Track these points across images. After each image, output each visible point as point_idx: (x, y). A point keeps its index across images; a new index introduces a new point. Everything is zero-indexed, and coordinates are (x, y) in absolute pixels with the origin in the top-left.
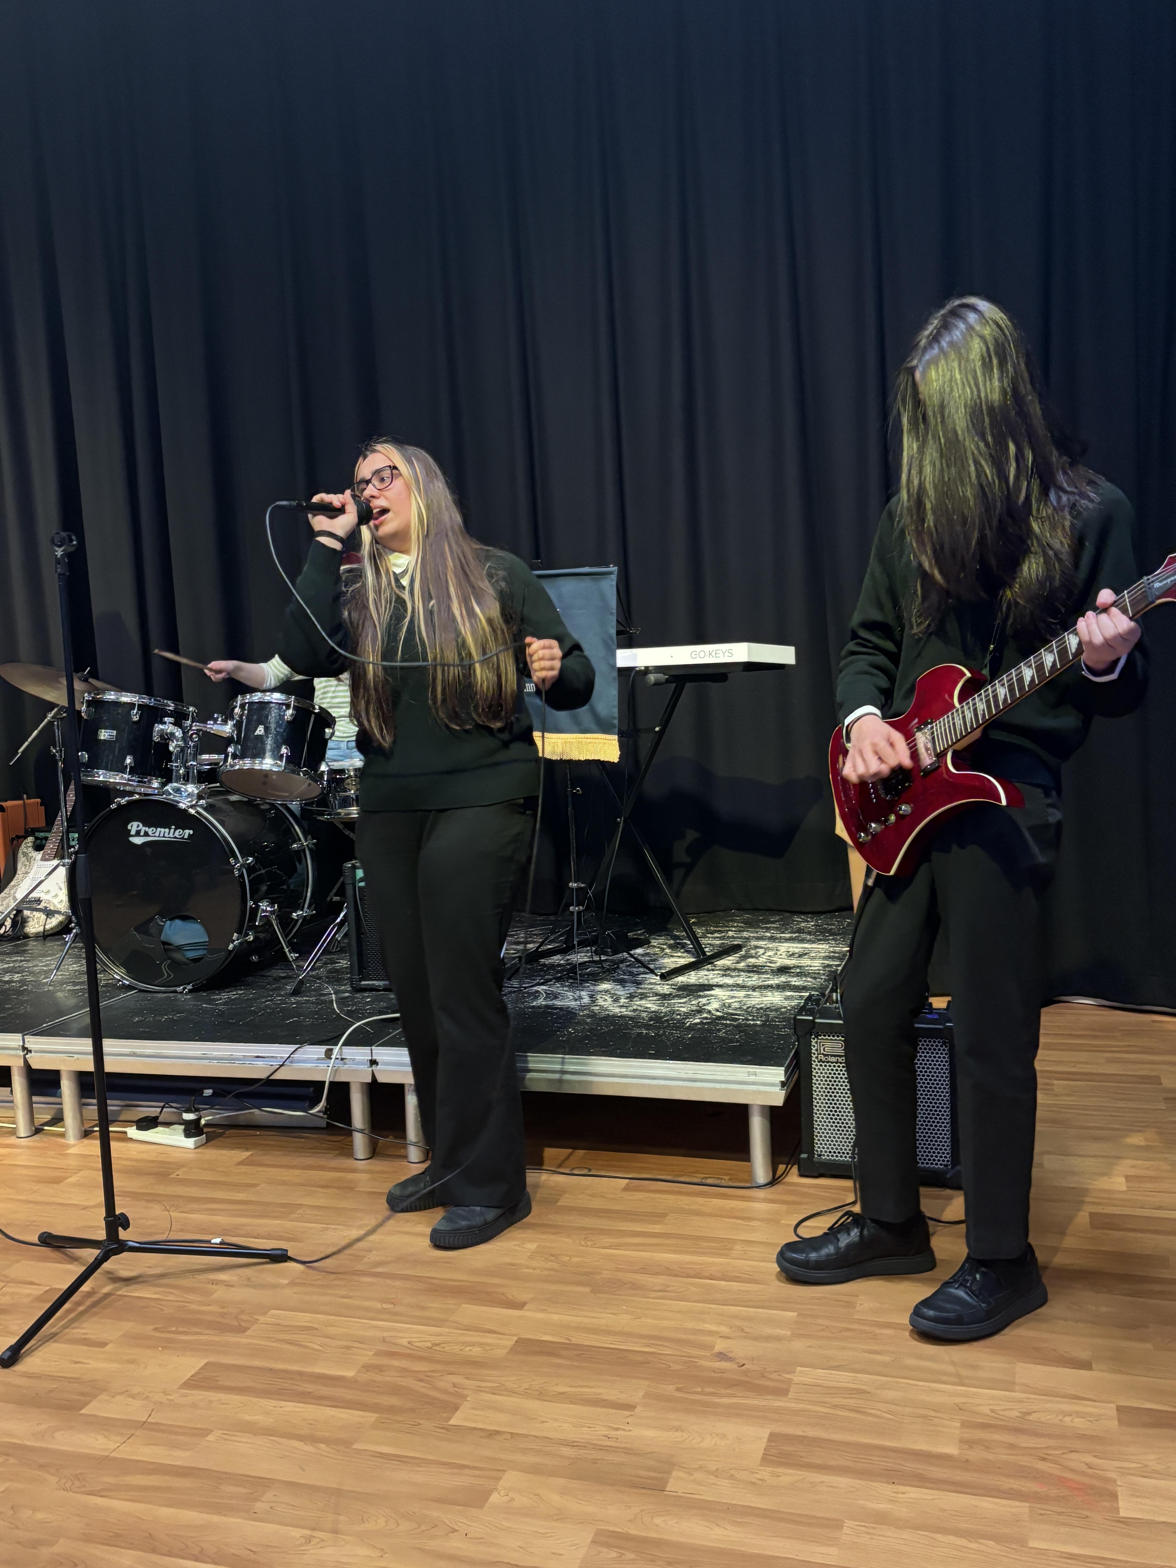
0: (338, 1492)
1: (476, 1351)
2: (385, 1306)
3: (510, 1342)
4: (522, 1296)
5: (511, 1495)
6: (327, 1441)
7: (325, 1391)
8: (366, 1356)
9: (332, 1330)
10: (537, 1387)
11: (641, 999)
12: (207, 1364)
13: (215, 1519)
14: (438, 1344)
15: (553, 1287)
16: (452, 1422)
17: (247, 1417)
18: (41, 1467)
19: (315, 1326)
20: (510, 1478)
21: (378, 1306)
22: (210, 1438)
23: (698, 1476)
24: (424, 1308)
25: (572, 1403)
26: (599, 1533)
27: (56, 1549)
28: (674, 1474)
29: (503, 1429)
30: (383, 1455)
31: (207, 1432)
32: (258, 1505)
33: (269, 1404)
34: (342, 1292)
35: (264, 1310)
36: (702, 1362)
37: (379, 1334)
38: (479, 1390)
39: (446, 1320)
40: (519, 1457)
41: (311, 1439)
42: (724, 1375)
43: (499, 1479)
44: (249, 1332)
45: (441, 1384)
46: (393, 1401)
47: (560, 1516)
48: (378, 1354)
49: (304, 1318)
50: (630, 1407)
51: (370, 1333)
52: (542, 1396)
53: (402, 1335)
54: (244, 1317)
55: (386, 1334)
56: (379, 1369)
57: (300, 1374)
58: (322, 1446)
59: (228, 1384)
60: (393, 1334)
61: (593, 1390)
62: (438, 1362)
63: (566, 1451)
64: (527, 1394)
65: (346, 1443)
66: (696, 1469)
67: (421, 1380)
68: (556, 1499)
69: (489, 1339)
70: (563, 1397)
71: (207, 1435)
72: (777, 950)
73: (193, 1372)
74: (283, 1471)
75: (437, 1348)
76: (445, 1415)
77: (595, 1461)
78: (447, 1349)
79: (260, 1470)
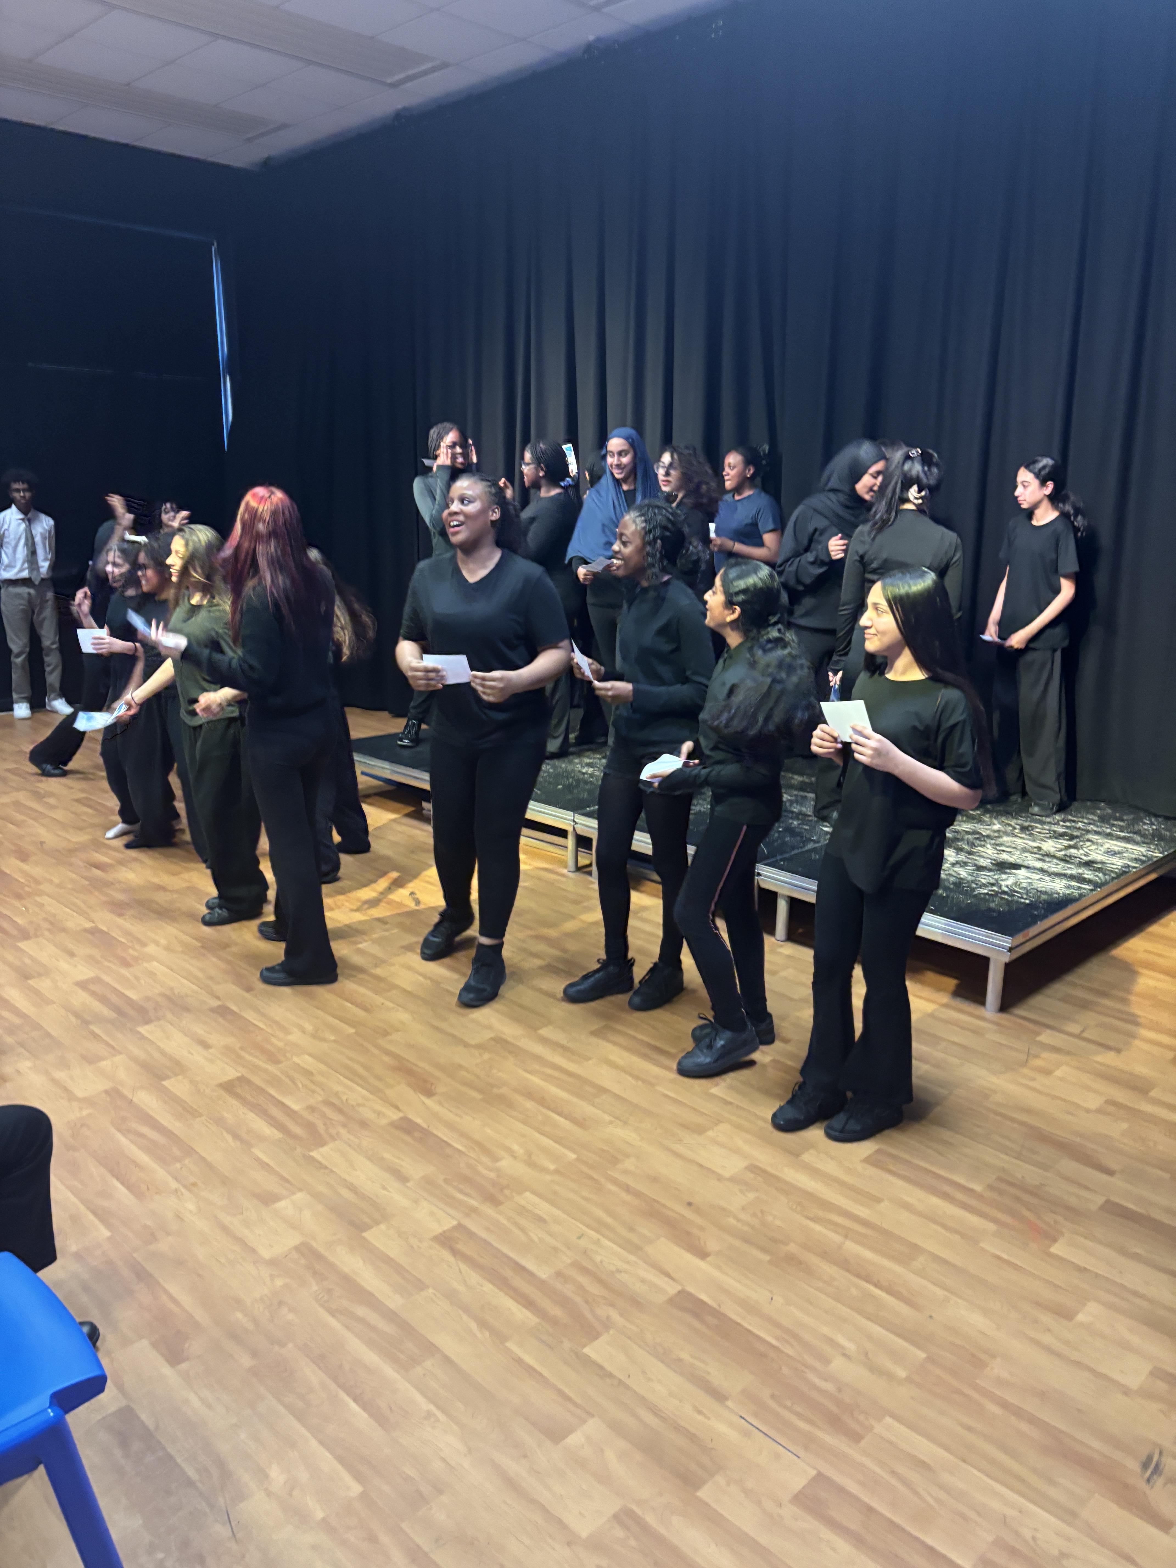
5: (719, 1134)
11: (961, 866)
18: (510, 1052)
26: (751, 1165)
43: (718, 1125)
71: (589, 1060)
72: (1102, 846)
79: (605, 1084)
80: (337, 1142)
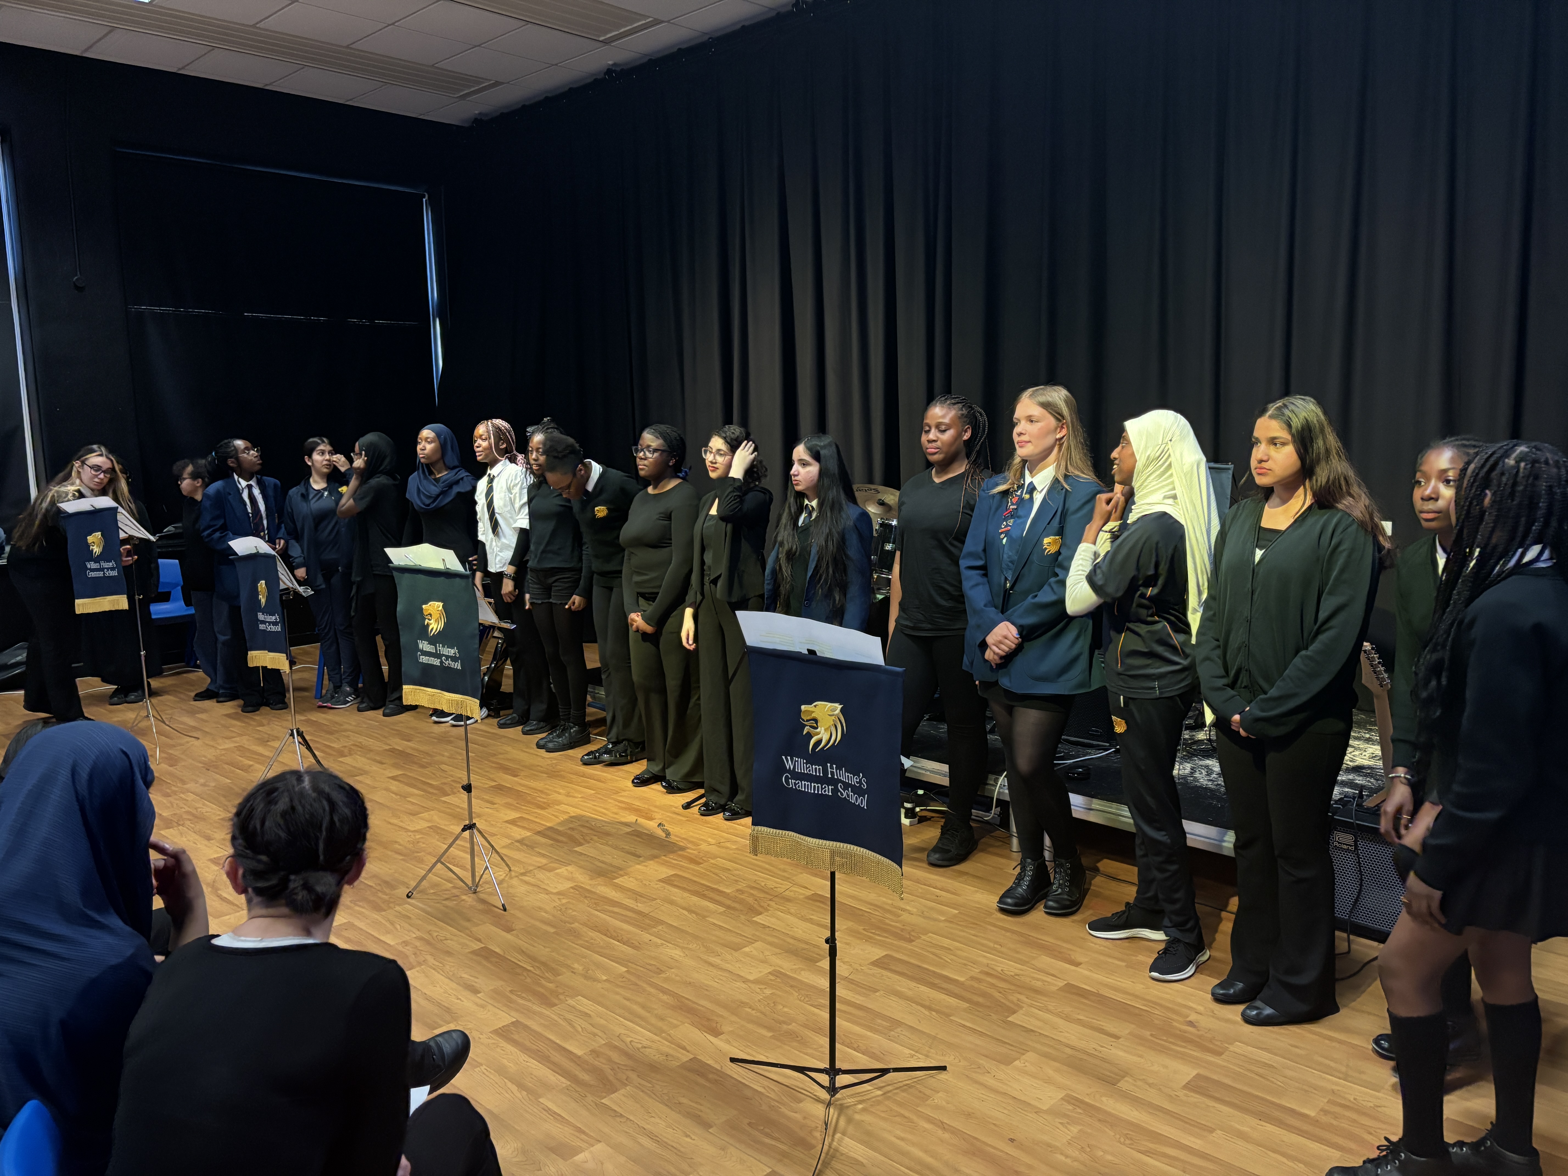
0: (934, 1038)
1: (1039, 984)
2: (996, 946)
3: (1061, 984)
4: (1080, 958)
5: (1026, 1064)
6: (937, 1011)
7: (945, 985)
8: (975, 971)
9: (959, 952)
10: (1065, 1012)
12: (886, 955)
13: (869, 1034)
14: (1018, 975)
15: (1102, 958)
16: (1009, 1019)
17: (899, 988)
18: (792, 986)
19: (952, 948)
20: (1030, 1056)
21: (991, 945)
22: (877, 994)
23: (1139, 1083)
24: (1018, 952)
25: (1084, 1026)
26: (1067, 1095)
27: (790, 1027)
28: (1126, 1079)
29: (1036, 1030)
30: (964, 1026)
31: (877, 991)
32: (892, 1033)
33: (913, 984)
34: (973, 932)
35: (926, 932)
36: (1175, 1024)
37: (985, 961)
38: (1031, 1006)
39: (1028, 962)
40: (1038, 1046)
41: (929, 1008)
42: (1186, 1035)
43: (1024, 1054)
44: (913, 943)
45: (1011, 998)
46: (981, 1000)
47: (1049, 1081)
48: (982, 972)
49: (946, 942)
50: (1117, 1037)
51: (981, 959)
52: (1067, 1018)
53: (998, 964)
54: (913, 933)
55: (989, 962)
56: (979, 980)
57: (934, 972)
58: (934, 1013)
59: (894, 968)
60: (993, 963)
61: (1099, 1022)
62: (1014, 985)
63: (1068, 1051)
64: (1058, 1015)
65: (948, 1015)
66: (1140, 1080)
67: (1000, 993)
68: (1051, 1072)
69: (1049, 979)
70: (1079, 1022)
71: (876, 992)
73: (877, 957)
74: (910, 1020)
75: (1017, 977)
76: (1006, 1014)
77: (1081, 1059)
78: (1023, 978)
79: (898, 1016)
80: (628, 1088)
